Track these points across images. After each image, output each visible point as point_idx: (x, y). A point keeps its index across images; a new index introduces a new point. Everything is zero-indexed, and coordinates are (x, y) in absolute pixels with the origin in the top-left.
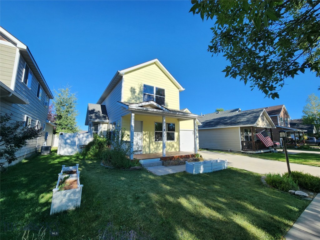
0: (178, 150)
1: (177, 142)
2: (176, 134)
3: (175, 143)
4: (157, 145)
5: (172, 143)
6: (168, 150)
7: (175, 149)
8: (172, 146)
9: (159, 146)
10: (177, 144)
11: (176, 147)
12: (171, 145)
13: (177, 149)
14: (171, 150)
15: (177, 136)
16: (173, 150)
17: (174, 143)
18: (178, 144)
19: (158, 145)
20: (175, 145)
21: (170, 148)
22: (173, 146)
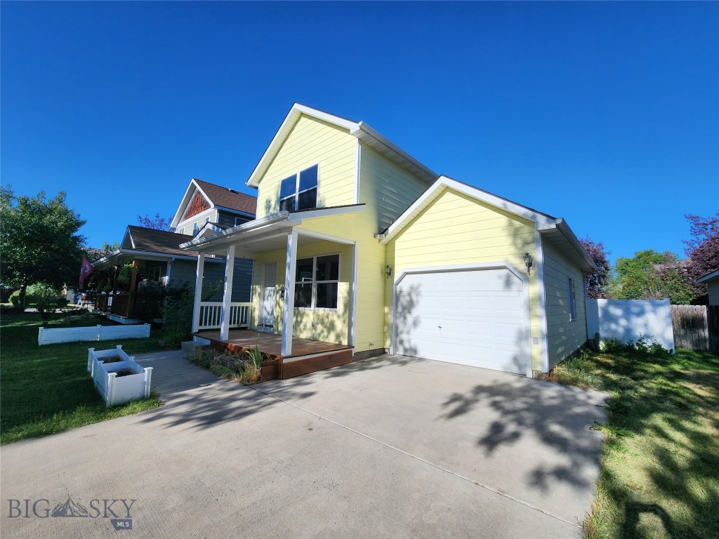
0: (345, 342)
1: (343, 315)
2: (342, 288)
3: (339, 316)
4: (297, 318)
5: (330, 318)
6: (319, 335)
7: (338, 336)
8: (328, 325)
9: (301, 322)
10: (344, 322)
11: (342, 331)
12: (326, 320)
13: (342, 339)
14: (327, 337)
15: (346, 295)
16: (332, 339)
17: (335, 318)
18: (347, 321)
19: (299, 319)
20: (340, 326)
21: (322, 331)
22: (331, 327)
